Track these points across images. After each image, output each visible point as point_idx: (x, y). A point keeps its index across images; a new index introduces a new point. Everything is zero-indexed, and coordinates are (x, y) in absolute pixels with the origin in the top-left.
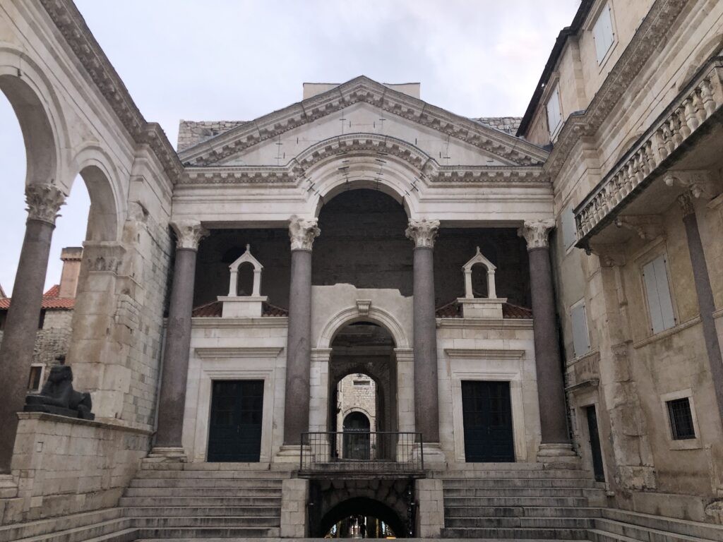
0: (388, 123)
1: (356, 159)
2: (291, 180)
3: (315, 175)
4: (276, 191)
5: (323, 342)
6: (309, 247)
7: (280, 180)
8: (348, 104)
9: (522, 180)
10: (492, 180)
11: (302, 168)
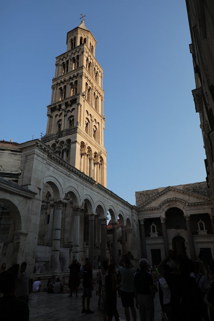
0: (176, 194)
1: (171, 203)
2: (159, 209)
3: (163, 207)
4: (156, 211)
5: (171, 241)
6: (165, 222)
7: (157, 209)
8: (168, 191)
9: (206, 204)
10: (200, 205)
11: (160, 206)
